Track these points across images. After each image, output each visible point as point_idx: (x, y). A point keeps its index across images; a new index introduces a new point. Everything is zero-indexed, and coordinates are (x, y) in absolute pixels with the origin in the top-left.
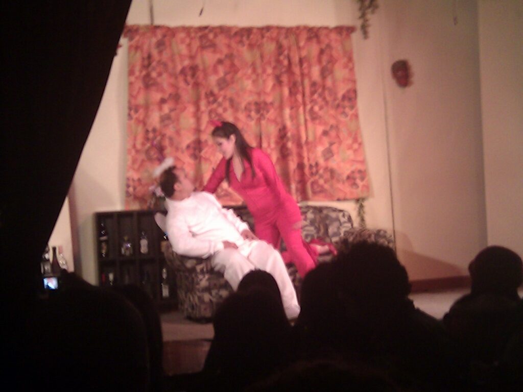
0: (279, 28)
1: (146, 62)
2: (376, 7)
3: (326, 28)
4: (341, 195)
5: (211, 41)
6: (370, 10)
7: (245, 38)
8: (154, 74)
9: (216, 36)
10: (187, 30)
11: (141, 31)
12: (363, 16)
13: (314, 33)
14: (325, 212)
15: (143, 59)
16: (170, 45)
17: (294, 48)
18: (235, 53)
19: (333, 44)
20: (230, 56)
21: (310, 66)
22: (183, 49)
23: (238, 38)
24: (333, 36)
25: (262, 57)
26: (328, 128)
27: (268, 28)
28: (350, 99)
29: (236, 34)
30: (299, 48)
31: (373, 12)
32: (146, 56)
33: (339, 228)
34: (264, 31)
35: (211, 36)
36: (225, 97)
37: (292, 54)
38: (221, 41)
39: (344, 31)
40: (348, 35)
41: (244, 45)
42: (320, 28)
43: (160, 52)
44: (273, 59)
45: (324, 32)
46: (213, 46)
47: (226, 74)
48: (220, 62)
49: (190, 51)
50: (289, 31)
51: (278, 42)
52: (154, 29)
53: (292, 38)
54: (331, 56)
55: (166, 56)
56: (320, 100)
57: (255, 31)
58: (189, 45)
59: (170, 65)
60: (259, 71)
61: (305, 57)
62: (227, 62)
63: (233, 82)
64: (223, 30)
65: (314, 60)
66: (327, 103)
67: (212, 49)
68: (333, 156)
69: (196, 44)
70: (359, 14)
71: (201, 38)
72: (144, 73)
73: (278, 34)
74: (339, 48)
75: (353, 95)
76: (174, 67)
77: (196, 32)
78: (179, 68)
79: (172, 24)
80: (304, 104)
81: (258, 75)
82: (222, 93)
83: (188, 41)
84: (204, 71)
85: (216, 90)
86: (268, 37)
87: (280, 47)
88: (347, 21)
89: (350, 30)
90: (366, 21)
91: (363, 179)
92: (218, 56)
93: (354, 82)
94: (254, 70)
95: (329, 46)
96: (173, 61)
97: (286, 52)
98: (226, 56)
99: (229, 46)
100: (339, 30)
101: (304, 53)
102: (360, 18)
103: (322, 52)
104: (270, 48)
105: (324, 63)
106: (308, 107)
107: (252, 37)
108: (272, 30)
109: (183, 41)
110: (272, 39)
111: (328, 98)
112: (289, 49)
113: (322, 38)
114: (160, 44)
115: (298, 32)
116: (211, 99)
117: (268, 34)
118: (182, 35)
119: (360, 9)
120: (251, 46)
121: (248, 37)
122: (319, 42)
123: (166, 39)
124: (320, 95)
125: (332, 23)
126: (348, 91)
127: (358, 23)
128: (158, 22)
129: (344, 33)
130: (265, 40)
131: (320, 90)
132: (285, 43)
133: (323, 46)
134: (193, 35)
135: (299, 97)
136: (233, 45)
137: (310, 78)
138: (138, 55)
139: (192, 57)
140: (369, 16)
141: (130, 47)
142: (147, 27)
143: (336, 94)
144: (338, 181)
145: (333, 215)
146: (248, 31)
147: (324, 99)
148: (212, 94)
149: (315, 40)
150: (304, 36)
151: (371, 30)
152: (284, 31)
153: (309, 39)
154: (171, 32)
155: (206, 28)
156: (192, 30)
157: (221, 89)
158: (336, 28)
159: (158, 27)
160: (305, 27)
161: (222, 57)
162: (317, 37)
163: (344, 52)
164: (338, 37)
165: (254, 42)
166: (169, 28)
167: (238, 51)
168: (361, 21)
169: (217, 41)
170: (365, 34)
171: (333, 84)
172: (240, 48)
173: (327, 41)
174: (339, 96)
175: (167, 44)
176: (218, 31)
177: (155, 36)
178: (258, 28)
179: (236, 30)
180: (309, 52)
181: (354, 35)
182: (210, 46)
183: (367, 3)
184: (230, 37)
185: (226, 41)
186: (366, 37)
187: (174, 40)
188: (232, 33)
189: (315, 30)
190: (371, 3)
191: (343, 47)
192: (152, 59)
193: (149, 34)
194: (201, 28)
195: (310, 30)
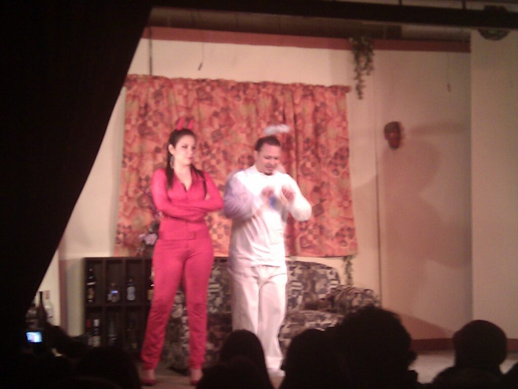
0: (275, 84)
1: (143, 112)
2: (372, 69)
3: (322, 87)
4: (329, 252)
5: (206, 93)
6: (365, 72)
7: (241, 94)
8: (150, 124)
9: (213, 89)
10: (185, 82)
11: (139, 81)
12: (358, 77)
13: (309, 91)
14: (313, 268)
15: (140, 108)
16: (168, 96)
17: (289, 104)
18: (231, 106)
19: (327, 102)
20: (226, 110)
21: (304, 123)
22: (180, 101)
23: (235, 92)
24: (328, 95)
25: (257, 111)
26: (319, 185)
27: (265, 84)
28: (342, 158)
29: (233, 87)
30: (294, 105)
31: (368, 74)
32: (143, 105)
33: (325, 285)
34: (261, 87)
35: (208, 89)
36: (218, 149)
37: (286, 111)
38: (218, 94)
39: (339, 91)
40: (343, 95)
41: (239, 101)
42: (314, 87)
43: (157, 102)
44: (268, 115)
45: (320, 90)
46: (210, 98)
47: (221, 126)
48: (216, 114)
49: (187, 102)
50: (285, 88)
51: (273, 97)
52: (153, 79)
53: (288, 95)
54: (326, 114)
55: (162, 106)
56: (312, 156)
57: (252, 86)
58: (186, 97)
59: (166, 114)
60: (254, 125)
61: (300, 114)
62: (223, 116)
63: (227, 135)
64: (219, 83)
65: (309, 118)
66: (319, 159)
67: (208, 102)
68: (323, 212)
69: (193, 96)
70: (354, 75)
71: (198, 90)
72: (140, 122)
73: (275, 90)
74: (334, 107)
75: (345, 154)
76: (170, 118)
77: (193, 85)
78: (175, 118)
79: (170, 75)
80: (298, 160)
81: (252, 129)
82: (217, 145)
83: (185, 92)
84: (200, 123)
85: (210, 142)
86: (264, 93)
87: (275, 103)
88: (342, 81)
89: (346, 89)
90: (361, 81)
91: (351, 236)
92: (214, 109)
93: (347, 140)
94: (249, 125)
95: (323, 104)
96: (169, 111)
97: (281, 109)
98: (223, 109)
99: (225, 100)
100: (334, 89)
101: (299, 110)
102: (355, 78)
103: (316, 110)
104: (265, 103)
105: (318, 121)
106: (301, 163)
107: (248, 92)
108: (269, 86)
109: (180, 93)
110: (268, 95)
111: (321, 155)
112: (285, 105)
113: (318, 96)
114: (158, 95)
115: (294, 89)
116: (205, 151)
117: (264, 90)
118: (180, 87)
119: (356, 70)
120: (247, 101)
121: (244, 92)
122: (314, 100)
123: (164, 90)
124: (313, 152)
125: (328, 83)
126: (341, 149)
127: (353, 84)
128: (156, 73)
129: (339, 93)
130: (261, 95)
131: (313, 147)
132: (280, 99)
133: (318, 105)
134: (190, 87)
135: (293, 154)
137: (304, 135)
138: (135, 105)
139: (188, 109)
140: (364, 77)
141: (128, 96)
142: (145, 77)
143: (328, 151)
144: (327, 238)
145: (321, 271)
146: (245, 86)
147: (317, 156)
148: (206, 146)
149: (310, 98)
150: (300, 93)
151: (365, 90)
152: (279, 88)
153: (304, 97)
154: (169, 83)
155: (204, 80)
156: (190, 82)
157: (215, 141)
158: (331, 87)
159: (156, 78)
160: (301, 85)
161: (218, 110)
162: (312, 95)
163: (339, 111)
164: (332, 96)
165: (250, 97)
166: (167, 80)
167: (234, 105)
168: (356, 82)
169: (214, 94)
170: (360, 94)
171: (327, 141)
172: (236, 102)
173: (322, 100)
174: (332, 153)
175: (165, 95)
176: (215, 84)
177: (153, 86)
178: (255, 84)
179: (233, 84)
180: (304, 110)
181: (348, 95)
182: (207, 99)
183: (363, 64)
184: (227, 91)
185: (223, 95)
186: (360, 98)
187: (171, 91)
188: (229, 87)
189: (311, 88)
190: (366, 65)
191: (337, 104)
192: (149, 109)
193: (147, 84)
194: (199, 81)
195: (305, 87)
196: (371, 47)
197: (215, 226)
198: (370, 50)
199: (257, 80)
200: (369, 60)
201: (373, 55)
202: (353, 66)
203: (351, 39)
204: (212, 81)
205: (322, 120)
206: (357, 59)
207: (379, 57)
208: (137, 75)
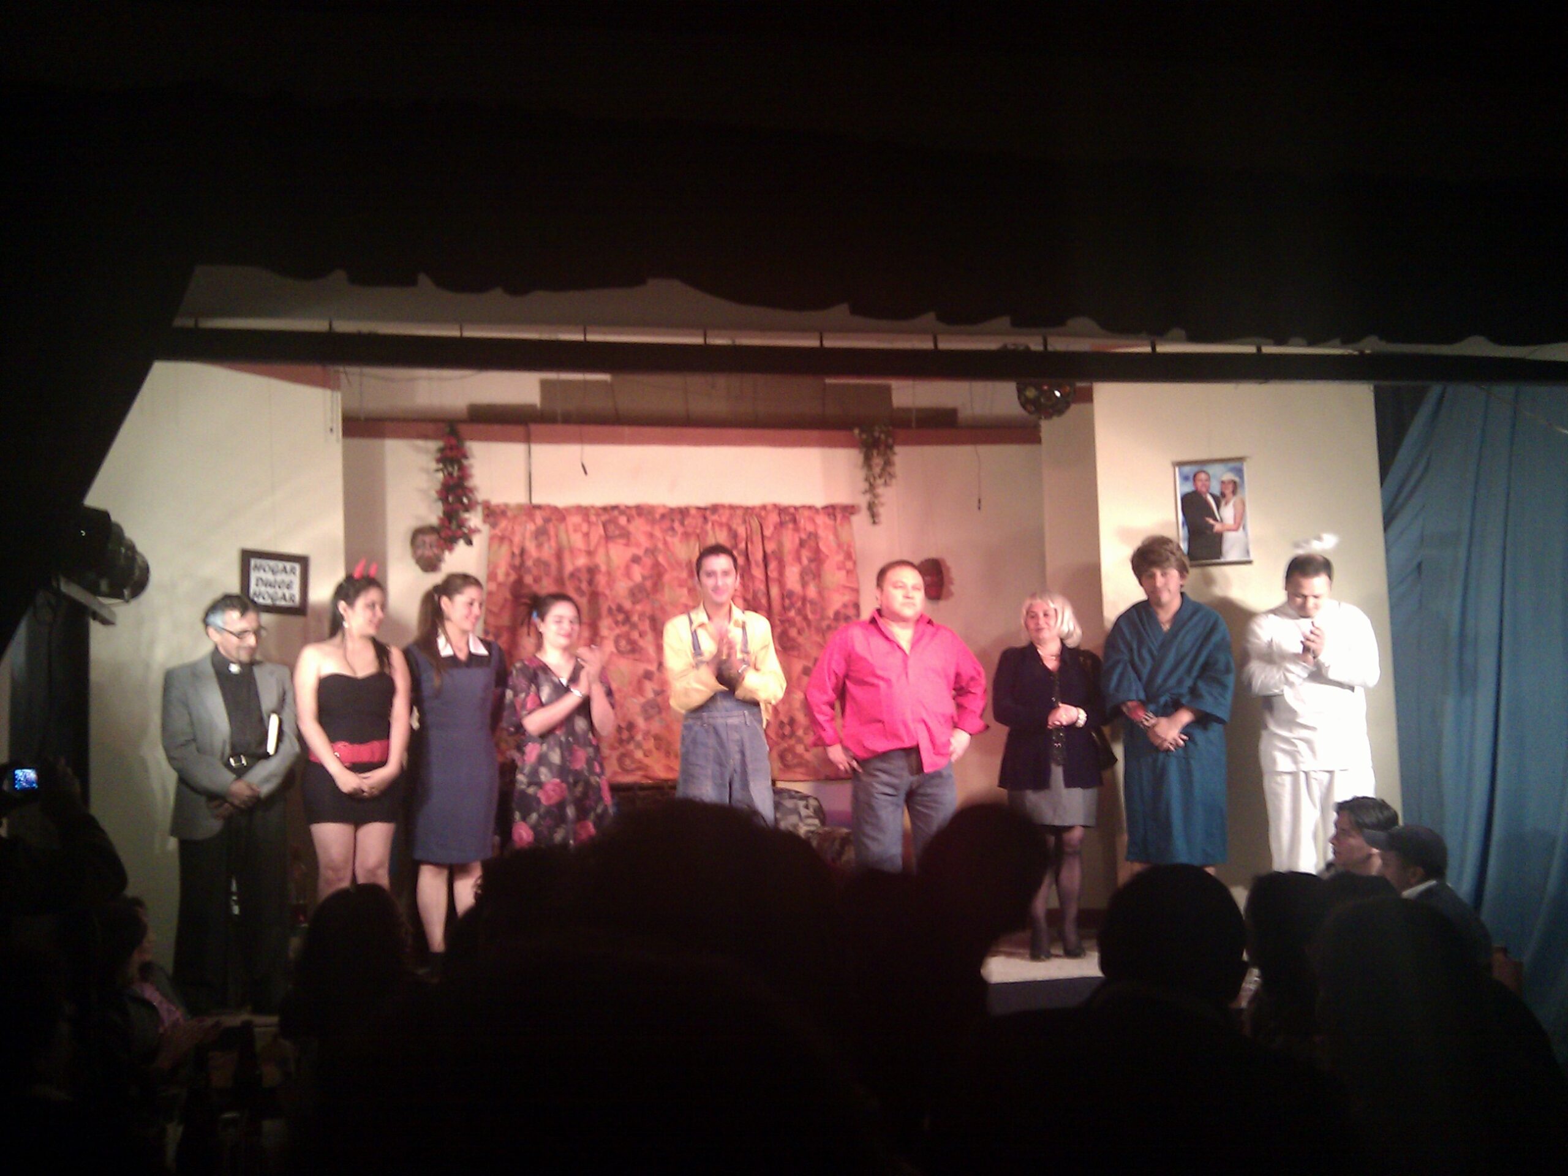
0: (732, 508)
1: (517, 561)
2: (892, 476)
3: (810, 508)
5: (622, 528)
6: (880, 482)
7: (676, 525)
9: (630, 520)
10: (584, 511)
11: (509, 514)
12: (872, 488)
13: (788, 515)
15: (512, 555)
16: (557, 534)
17: (757, 539)
18: (660, 546)
19: (821, 533)
20: (652, 552)
21: (782, 567)
22: (578, 541)
23: (666, 524)
24: (822, 520)
26: (810, 664)
27: (715, 508)
29: (663, 516)
30: (764, 538)
31: (886, 484)
32: (517, 551)
34: (708, 513)
35: (623, 520)
36: (642, 615)
37: (751, 548)
38: (639, 528)
39: (839, 513)
40: (846, 519)
41: (673, 536)
42: (796, 508)
43: (539, 546)
45: (807, 513)
46: (625, 535)
47: (644, 578)
48: (636, 559)
49: (588, 543)
50: (748, 511)
51: (730, 529)
52: (531, 509)
53: (754, 523)
54: (818, 551)
55: (548, 551)
56: (798, 619)
57: (693, 512)
58: (586, 535)
59: (554, 563)
61: (773, 553)
62: (648, 561)
63: (656, 591)
64: (641, 511)
65: (789, 557)
67: (622, 541)
69: (598, 532)
70: (864, 486)
71: (604, 525)
72: (514, 577)
73: (731, 517)
74: (831, 537)
76: (560, 569)
77: (598, 515)
78: (568, 569)
79: (562, 500)
82: (639, 607)
83: (585, 528)
84: (609, 573)
85: (627, 605)
86: (715, 522)
87: (733, 536)
88: (844, 497)
89: (849, 510)
90: (876, 496)
92: (634, 551)
93: (856, 591)
95: (814, 536)
96: (559, 558)
97: (742, 545)
98: (647, 551)
99: (651, 536)
100: (831, 510)
101: (770, 547)
102: (865, 492)
103: (802, 543)
105: (805, 561)
107: (688, 521)
108: (721, 511)
109: (575, 531)
110: (721, 525)
111: (810, 616)
112: (748, 540)
113: (802, 522)
114: (540, 534)
115: (763, 513)
116: (620, 617)
117: (715, 517)
118: (575, 519)
119: (867, 479)
120: (686, 535)
121: (682, 524)
122: (797, 529)
123: (550, 525)
124: (800, 612)
125: (819, 502)
126: (845, 606)
127: (862, 501)
128: (537, 500)
129: (839, 516)
130: (709, 526)
131: (799, 604)
132: (741, 531)
133: (804, 536)
134: (593, 518)
136: (658, 533)
137: (782, 585)
138: (505, 549)
139: (590, 553)
140: (880, 490)
141: (492, 538)
142: (521, 507)
143: (823, 609)
145: (790, 804)
146: (683, 512)
147: (806, 618)
148: (620, 609)
149: (791, 526)
150: (773, 519)
151: (882, 511)
152: (740, 512)
153: (781, 525)
154: (558, 515)
155: (615, 508)
156: (593, 511)
157: (637, 601)
158: (825, 508)
159: (539, 507)
160: (775, 506)
161: (640, 552)
162: (794, 521)
163: (840, 545)
164: (829, 522)
165: (690, 530)
166: (555, 509)
167: (665, 543)
168: (868, 497)
169: (631, 528)
170: (874, 517)
171: (820, 593)
172: (669, 539)
173: (810, 528)
174: (831, 613)
175: (552, 532)
176: (634, 512)
177: (534, 521)
178: (699, 508)
179: (661, 511)
180: (780, 545)
181: (855, 519)
182: (621, 536)
183: (877, 470)
184: (653, 522)
185: (648, 528)
186: (874, 523)
187: (562, 527)
188: (657, 516)
189: (792, 510)
190: (883, 469)
191: (837, 536)
192: (525, 557)
193: (524, 518)
194: (605, 509)
195: (781, 510)
196: (890, 441)
197: (639, 737)
198: (890, 447)
199: (702, 502)
200: (888, 463)
201: (894, 454)
202: (861, 474)
203: (856, 431)
204: (628, 507)
205: (811, 560)
206: (868, 461)
207: (905, 456)
208: (506, 506)
